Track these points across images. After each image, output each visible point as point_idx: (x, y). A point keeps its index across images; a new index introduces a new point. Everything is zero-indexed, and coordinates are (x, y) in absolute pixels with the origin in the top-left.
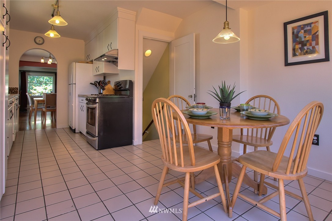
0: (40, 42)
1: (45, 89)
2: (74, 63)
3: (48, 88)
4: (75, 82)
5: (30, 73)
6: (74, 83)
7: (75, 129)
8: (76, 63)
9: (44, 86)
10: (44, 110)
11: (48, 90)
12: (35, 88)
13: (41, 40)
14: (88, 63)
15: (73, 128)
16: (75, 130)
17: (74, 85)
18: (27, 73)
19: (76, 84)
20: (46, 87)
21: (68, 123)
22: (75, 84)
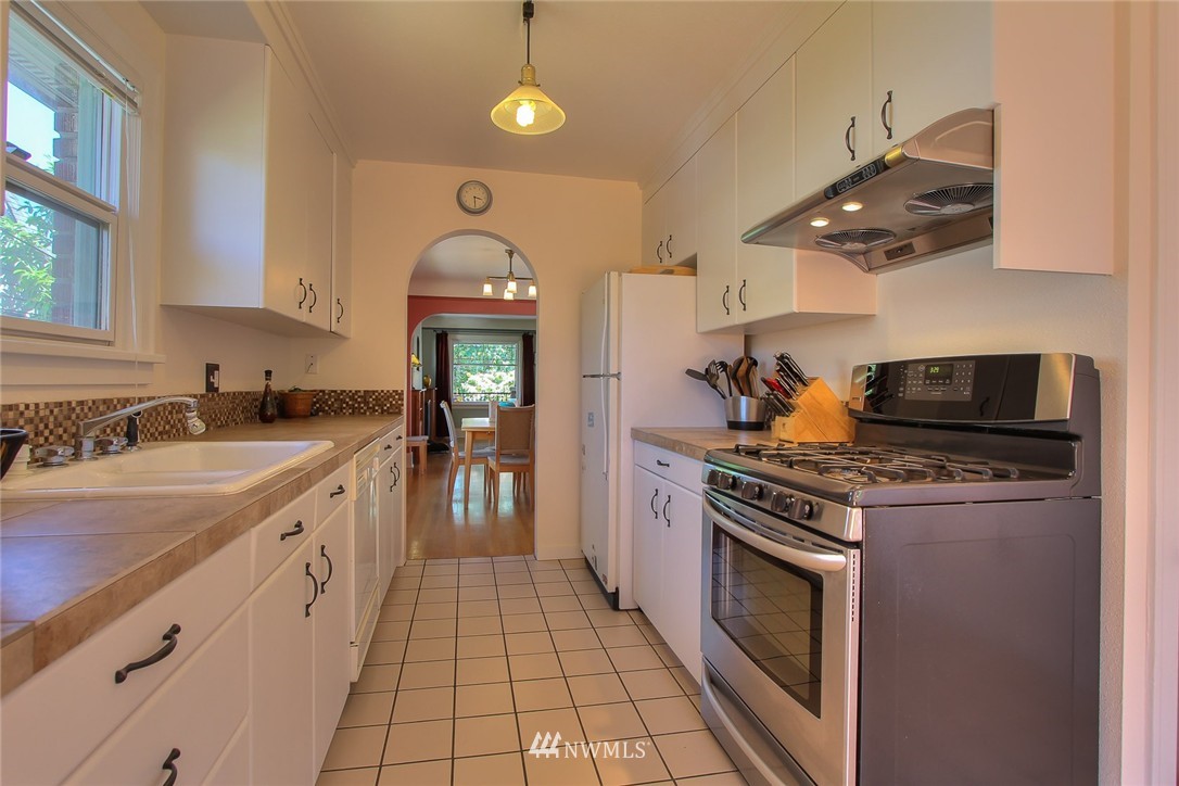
0: (480, 204)
1: (497, 381)
2: (614, 275)
3: (503, 378)
4: (619, 366)
5: (459, 337)
6: (613, 371)
7: (617, 589)
8: (624, 275)
9: (494, 373)
10: (492, 463)
11: (503, 383)
12: (472, 378)
13: (480, 193)
14: (670, 272)
15: (610, 589)
16: (616, 594)
17: (613, 381)
18: (450, 337)
19: (623, 376)
20: (499, 374)
21: (580, 539)
22: (618, 376)
